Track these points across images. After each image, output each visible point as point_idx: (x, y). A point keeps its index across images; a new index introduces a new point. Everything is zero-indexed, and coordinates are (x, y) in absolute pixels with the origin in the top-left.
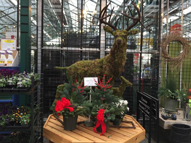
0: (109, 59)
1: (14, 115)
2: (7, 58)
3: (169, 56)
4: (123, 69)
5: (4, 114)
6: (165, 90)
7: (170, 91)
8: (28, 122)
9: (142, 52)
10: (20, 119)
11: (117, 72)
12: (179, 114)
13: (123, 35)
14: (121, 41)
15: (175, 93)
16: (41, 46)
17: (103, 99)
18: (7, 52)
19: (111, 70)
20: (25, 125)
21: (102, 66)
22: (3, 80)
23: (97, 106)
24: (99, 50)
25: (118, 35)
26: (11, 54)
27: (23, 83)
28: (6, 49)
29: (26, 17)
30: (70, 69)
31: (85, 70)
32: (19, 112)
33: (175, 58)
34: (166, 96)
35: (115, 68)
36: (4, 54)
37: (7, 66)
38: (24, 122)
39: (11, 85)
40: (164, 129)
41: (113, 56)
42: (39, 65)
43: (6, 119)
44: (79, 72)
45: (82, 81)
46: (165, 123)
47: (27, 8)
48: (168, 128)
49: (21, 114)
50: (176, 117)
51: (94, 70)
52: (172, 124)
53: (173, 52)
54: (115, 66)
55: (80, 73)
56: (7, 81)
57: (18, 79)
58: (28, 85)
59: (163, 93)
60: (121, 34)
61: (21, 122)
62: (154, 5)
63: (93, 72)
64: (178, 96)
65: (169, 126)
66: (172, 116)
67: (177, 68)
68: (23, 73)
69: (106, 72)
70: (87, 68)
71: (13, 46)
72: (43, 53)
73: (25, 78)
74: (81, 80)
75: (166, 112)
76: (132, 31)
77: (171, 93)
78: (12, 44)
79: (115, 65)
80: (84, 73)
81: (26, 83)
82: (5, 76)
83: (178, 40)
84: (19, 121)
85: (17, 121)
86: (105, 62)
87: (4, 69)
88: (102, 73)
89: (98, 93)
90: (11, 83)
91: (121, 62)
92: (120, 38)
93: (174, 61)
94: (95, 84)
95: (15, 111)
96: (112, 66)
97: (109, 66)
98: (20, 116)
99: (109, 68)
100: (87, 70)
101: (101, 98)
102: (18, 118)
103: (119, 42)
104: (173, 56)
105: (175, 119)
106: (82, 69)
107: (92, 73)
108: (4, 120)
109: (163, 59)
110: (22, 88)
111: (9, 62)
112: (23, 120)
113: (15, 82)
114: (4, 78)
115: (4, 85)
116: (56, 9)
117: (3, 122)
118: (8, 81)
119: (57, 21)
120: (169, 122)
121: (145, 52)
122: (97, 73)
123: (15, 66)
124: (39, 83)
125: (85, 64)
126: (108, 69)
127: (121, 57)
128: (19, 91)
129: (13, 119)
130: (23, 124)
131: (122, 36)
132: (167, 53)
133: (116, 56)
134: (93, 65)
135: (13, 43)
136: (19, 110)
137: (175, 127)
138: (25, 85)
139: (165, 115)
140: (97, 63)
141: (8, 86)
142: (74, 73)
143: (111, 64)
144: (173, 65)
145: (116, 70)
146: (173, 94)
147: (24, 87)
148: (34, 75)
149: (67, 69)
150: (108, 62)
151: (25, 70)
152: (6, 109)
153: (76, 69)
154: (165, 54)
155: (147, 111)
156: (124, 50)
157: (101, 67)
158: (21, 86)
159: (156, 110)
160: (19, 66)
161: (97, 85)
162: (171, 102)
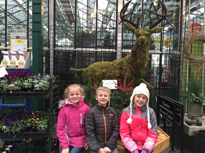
0: (130, 60)
1: (29, 120)
2: (18, 59)
3: (192, 57)
4: (145, 70)
5: (19, 119)
6: (188, 93)
7: (194, 94)
8: (46, 127)
9: (162, 52)
10: (37, 125)
11: (139, 74)
12: (203, 119)
13: (146, 33)
14: (144, 40)
15: (199, 96)
16: (53, 47)
17: (125, 103)
18: (18, 53)
19: (132, 72)
20: (42, 131)
21: (123, 67)
22: (18, 83)
23: (119, 111)
24: (115, 51)
25: (141, 34)
26: (22, 55)
27: (41, 85)
28: (17, 50)
29: (38, 15)
30: (87, 70)
31: (103, 72)
32: (35, 117)
33: (198, 59)
34: (189, 100)
35: (137, 70)
36: (14, 55)
37: (18, 68)
38: (41, 128)
39: (27, 88)
40: (188, 135)
41: (134, 56)
42: (52, 67)
43: (21, 125)
44: (97, 73)
45: (101, 84)
46: (190, 129)
47: (39, 5)
48: (193, 135)
49: (38, 119)
50: (201, 122)
51: (113, 72)
52: (197, 130)
53: (196, 53)
54: (137, 68)
55: (98, 75)
56: (22, 83)
57: (34, 81)
58: (45, 88)
59: (186, 97)
60: (144, 32)
61: (38, 128)
62: (174, 2)
63: (111, 74)
64: (204, 100)
65: (194, 132)
66: (196, 121)
67: (201, 70)
68: (38, 75)
69: (127, 74)
70: (105, 69)
71: (24, 47)
72: (55, 54)
73: (41, 80)
74: (99, 82)
75: (189, 118)
76: (156, 29)
77: (195, 97)
78: (22, 44)
79: (137, 66)
80: (102, 75)
81: (44, 86)
82: (20, 78)
83: (202, 39)
84: (36, 127)
85: (34, 127)
86: (125, 64)
87: (18, 71)
88: (122, 75)
89: (119, 97)
90: (27, 85)
91: (143, 63)
92: (143, 37)
93: (197, 62)
94: (115, 87)
95: (30, 116)
96: (134, 67)
97: (130, 68)
98: (37, 122)
99: (130, 69)
100: (106, 72)
101: (122, 102)
102: (35, 123)
103: (142, 41)
104: (196, 56)
105: (200, 124)
106: (99, 71)
107: (111, 76)
108: (20, 126)
109: (185, 60)
110: (39, 91)
111: (20, 64)
112: (40, 126)
113: (31, 85)
114: (19, 80)
115: (20, 88)
116: (64, 7)
117: (19, 128)
118: (24, 84)
119: (65, 20)
120: (194, 128)
121: (166, 53)
122: (117, 75)
123: (27, 68)
124: (55, 86)
125: (103, 65)
126: (128, 71)
127: (143, 58)
128: (36, 94)
129: (29, 124)
130: (41, 130)
131: (145, 35)
132: (190, 54)
133: (138, 56)
134: (112, 66)
135: (24, 43)
136: (34, 115)
137: (201, 133)
138: (43, 88)
139: (189, 120)
140: (116, 64)
141: (24, 89)
142: (91, 76)
143: (132, 65)
144: (196, 67)
145: (138, 72)
146: (197, 98)
147: (41, 90)
148: (50, 77)
149: (84, 71)
150: (129, 63)
151: (39, 72)
152: (21, 114)
153: (93, 71)
154: (187, 54)
155: (169, 117)
156: (147, 50)
157: (121, 69)
158: (38, 89)
159: (180, 115)
160: (30, 68)
161: (117, 89)
162: (195, 107)
